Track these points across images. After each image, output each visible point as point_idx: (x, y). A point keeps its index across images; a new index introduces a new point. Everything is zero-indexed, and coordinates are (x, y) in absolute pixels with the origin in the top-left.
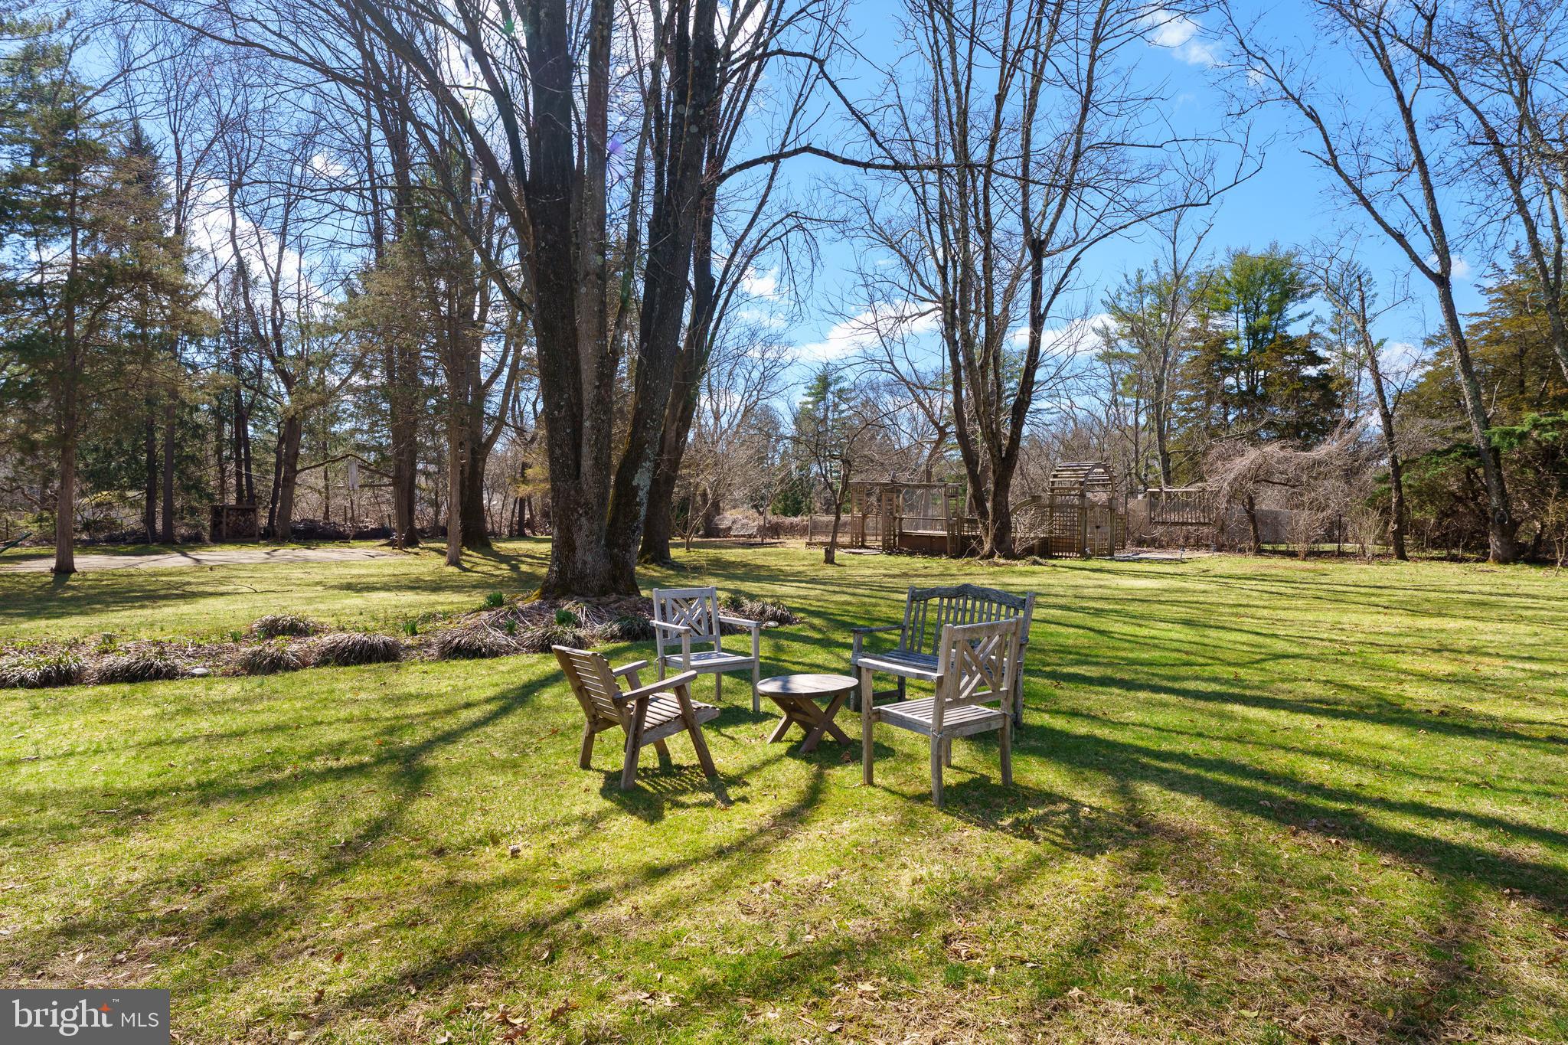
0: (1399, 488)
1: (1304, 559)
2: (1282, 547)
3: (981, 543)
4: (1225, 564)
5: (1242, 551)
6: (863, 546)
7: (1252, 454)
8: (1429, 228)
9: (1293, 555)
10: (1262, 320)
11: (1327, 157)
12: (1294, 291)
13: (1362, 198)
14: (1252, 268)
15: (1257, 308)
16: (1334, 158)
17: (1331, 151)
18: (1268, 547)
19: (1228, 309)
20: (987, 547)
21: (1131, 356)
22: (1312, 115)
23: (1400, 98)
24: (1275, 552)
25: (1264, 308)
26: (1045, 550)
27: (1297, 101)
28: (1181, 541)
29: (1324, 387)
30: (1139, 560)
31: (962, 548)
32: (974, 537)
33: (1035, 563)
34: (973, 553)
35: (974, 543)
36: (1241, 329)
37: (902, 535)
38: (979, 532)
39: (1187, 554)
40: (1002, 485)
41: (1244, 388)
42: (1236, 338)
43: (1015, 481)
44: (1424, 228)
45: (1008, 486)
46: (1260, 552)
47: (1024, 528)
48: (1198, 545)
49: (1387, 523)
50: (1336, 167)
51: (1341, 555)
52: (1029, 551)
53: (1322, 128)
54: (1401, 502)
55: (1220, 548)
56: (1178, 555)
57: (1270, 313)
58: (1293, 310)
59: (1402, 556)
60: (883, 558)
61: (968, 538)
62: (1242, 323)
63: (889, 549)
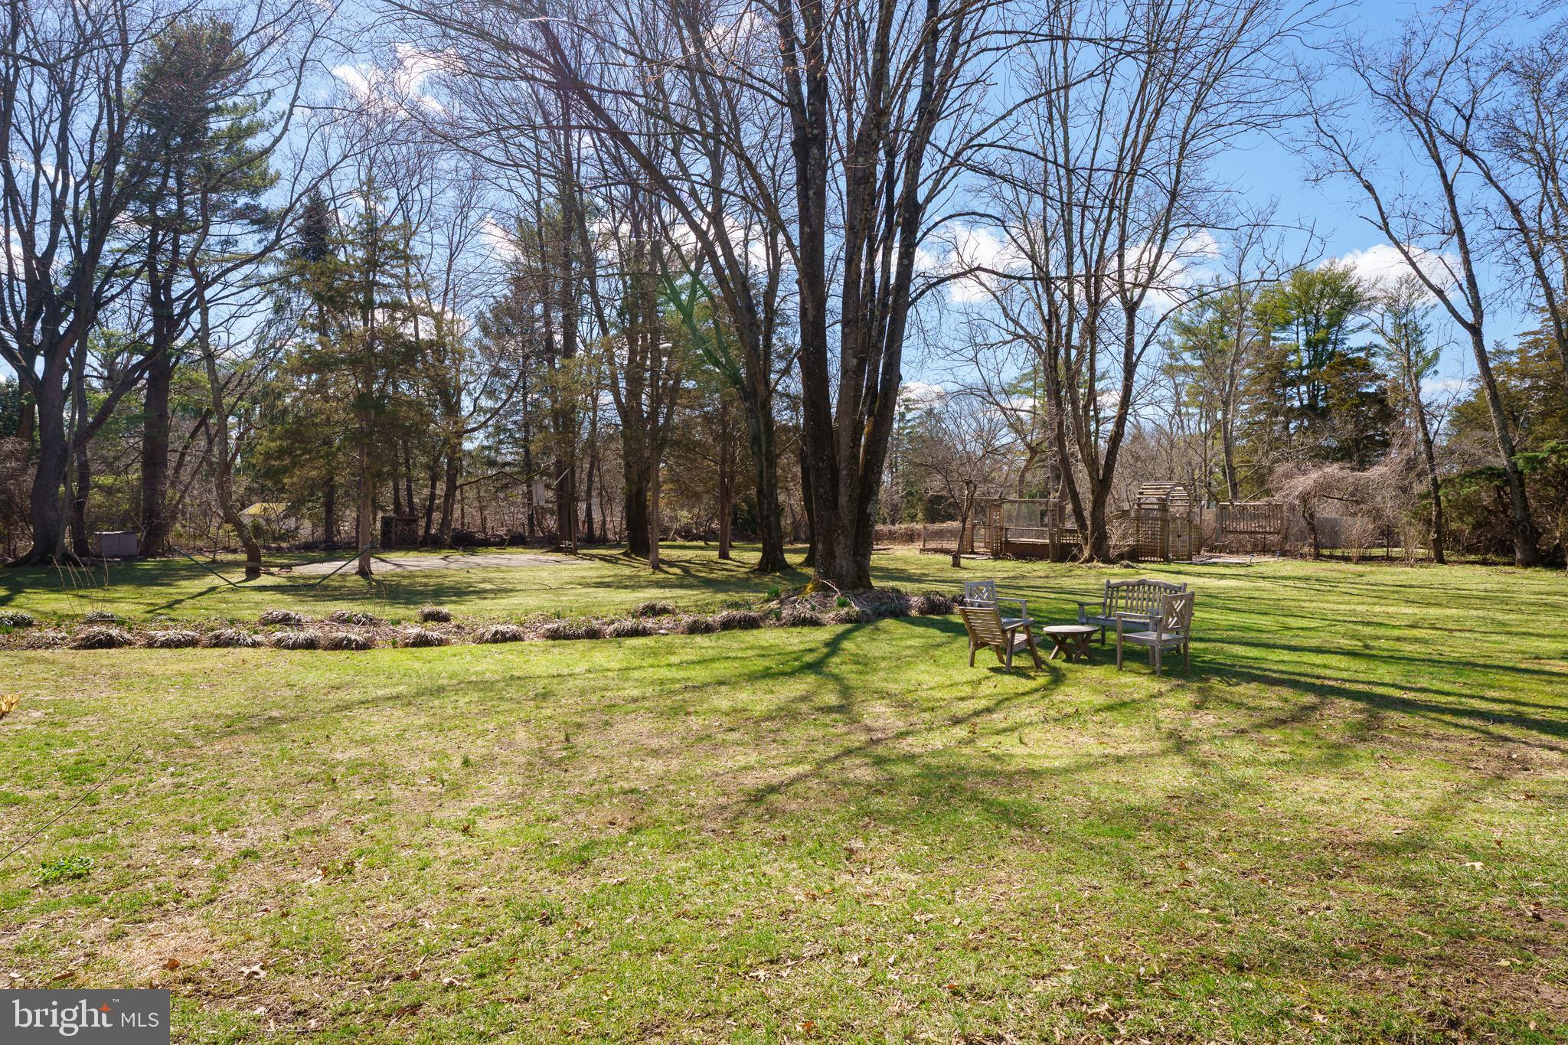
0: (1438, 504)
1: (1357, 563)
2: (1338, 552)
3: (1081, 550)
4: (1288, 567)
5: (1303, 556)
6: (973, 552)
7: (1315, 475)
8: (1465, 285)
9: (1347, 559)
10: (1321, 334)
11: (1380, 221)
12: (1354, 304)
13: (1409, 259)
14: (1311, 283)
15: (1317, 321)
16: (1386, 224)
17: (1384, 219)
18: (1326, 552)
19: (1288, 323)
20: (1086, 553)
21: (1194, 369)
22: (1369, 188)
23: (1444, 176)
24: (1331, 557)
25: (1324, 322)
26: (1134, 556)
27: (1358, 175)
28: (1249, 547)
29: (1382, 401)
30: (1215, 564)
31: (1062, 554)
32: (1076, 545)
33: (1127, 566)
34: (1074, 559)
35: (1075, 551)
36: (1301, 342)
37: (1007, 543)
38: (1081, 541)
39: (1256, 559)
40: (1099, 502)
41: (1305, 402)
42: (1296, 351)
43: (1109, 500)
44: (1460, 286)
45: (1104, 503)
46: (1318, 557)
47: (1118, 536)
48: (1265, 550)
49: (1429, 532)
50: (1388, 232)
51: (1389, 559)
52: (1121, 557)
53: (1376, 199)
54: (1440, 514)
55: (1284, 554)
56: (1247, 559)
57: (1329, 326)
58: (1352, 321)
59: (1442, 561)
60: (991, 563)
61: (1070, 545)
62: (1303, 336)
63: (997, 555)
